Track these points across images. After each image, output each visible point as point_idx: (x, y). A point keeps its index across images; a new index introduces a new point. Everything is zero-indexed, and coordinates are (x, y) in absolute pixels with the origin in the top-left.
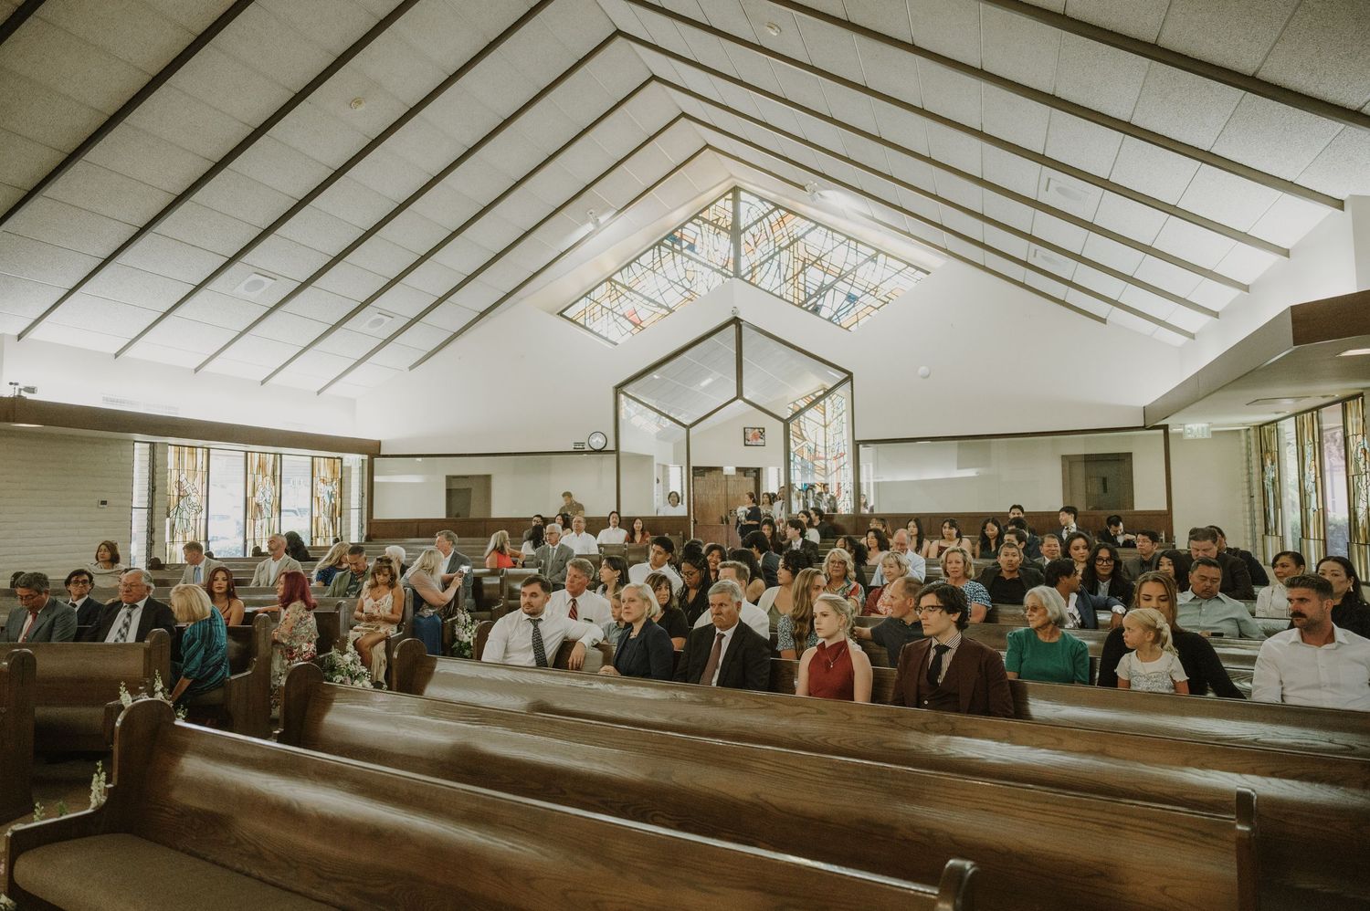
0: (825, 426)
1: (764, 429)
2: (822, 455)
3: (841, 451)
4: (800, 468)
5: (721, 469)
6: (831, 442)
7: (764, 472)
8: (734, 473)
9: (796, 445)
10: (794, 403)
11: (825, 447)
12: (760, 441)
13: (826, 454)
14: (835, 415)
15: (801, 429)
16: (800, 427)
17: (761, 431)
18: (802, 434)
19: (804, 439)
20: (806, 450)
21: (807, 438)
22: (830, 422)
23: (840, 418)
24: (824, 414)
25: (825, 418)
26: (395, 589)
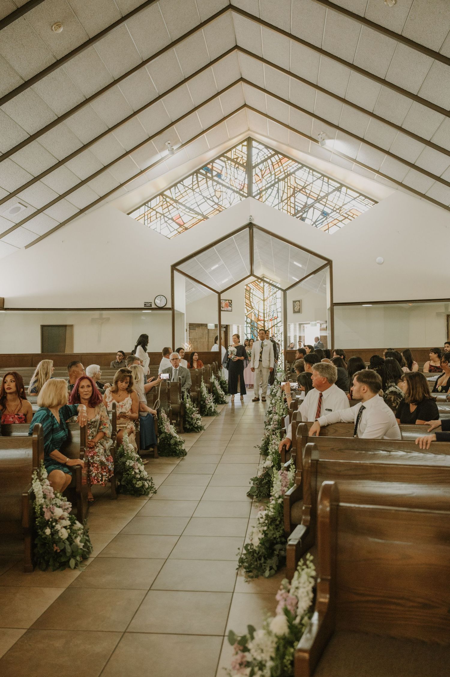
0: (264, 300)
1: (231, 301)
2: (262, 318)
3: (275, 315)
4: (250, 325)
5: (206, 325)
6: (268, 310)
7: (230, 328)
8: (214, 328)
9: (248, 312)
10: (247, 285)
11: (264, 313)
12: (229, 308)
13: (264, 317)
14: (271, 294)
15: (250, 302)
16: (250, 300)
17: (230, 302)
18: (251, 305)
19: (252, 308)
20: (253, 314)
21: (254, 307)
22: (268, 298)
23: (274, 295)
24: (264, 293)
25: (264, 295)
26: (132, 394)
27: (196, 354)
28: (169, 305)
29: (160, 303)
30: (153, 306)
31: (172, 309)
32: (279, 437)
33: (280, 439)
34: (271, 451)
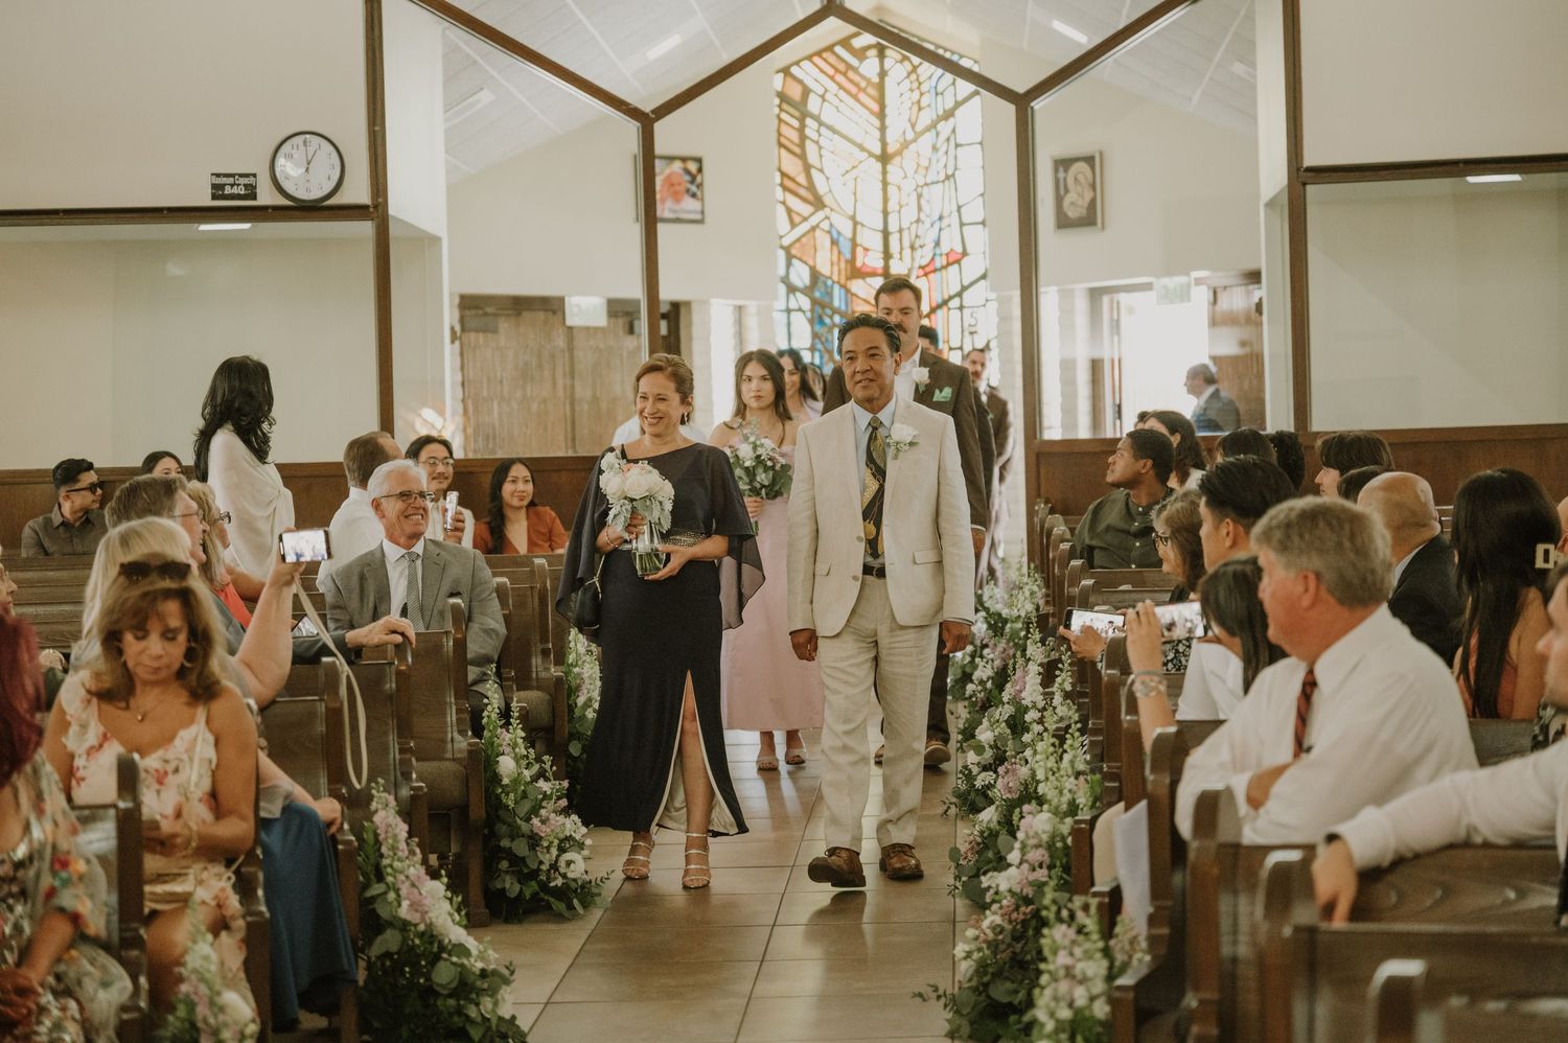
0: (884, 158)
1: (699, 160)
2: (875, 261)
3: (952, 242)
4: (805, 303)
5: (551, 307)
6: (910, 214)
7: (696, 318)
8: (600, 319)
9: (793, 225)
10: (786, 71)
11: (886, 234)
12: (690, 205)
13: (887, 256)
14: (925, 119)
15: (807, 168)
16: (803, 157)
17: (693, 167)
18: (811, 187)
19: (818, 203)
20: (823, 241)
21: (827, 200)
22: (906, 145)
23: (945, 128)
24: (881, 115)
25: (883, 129)
26: (217, 706)
27: (519, 471)
28: (357, 192)
29: (305, 176)
30: (266, 197)
31: (375, 211)
32: (1095, 937)
33: (1101, 944)
34: (1052, 1015)
